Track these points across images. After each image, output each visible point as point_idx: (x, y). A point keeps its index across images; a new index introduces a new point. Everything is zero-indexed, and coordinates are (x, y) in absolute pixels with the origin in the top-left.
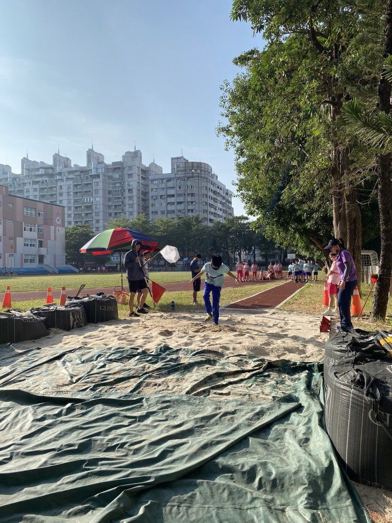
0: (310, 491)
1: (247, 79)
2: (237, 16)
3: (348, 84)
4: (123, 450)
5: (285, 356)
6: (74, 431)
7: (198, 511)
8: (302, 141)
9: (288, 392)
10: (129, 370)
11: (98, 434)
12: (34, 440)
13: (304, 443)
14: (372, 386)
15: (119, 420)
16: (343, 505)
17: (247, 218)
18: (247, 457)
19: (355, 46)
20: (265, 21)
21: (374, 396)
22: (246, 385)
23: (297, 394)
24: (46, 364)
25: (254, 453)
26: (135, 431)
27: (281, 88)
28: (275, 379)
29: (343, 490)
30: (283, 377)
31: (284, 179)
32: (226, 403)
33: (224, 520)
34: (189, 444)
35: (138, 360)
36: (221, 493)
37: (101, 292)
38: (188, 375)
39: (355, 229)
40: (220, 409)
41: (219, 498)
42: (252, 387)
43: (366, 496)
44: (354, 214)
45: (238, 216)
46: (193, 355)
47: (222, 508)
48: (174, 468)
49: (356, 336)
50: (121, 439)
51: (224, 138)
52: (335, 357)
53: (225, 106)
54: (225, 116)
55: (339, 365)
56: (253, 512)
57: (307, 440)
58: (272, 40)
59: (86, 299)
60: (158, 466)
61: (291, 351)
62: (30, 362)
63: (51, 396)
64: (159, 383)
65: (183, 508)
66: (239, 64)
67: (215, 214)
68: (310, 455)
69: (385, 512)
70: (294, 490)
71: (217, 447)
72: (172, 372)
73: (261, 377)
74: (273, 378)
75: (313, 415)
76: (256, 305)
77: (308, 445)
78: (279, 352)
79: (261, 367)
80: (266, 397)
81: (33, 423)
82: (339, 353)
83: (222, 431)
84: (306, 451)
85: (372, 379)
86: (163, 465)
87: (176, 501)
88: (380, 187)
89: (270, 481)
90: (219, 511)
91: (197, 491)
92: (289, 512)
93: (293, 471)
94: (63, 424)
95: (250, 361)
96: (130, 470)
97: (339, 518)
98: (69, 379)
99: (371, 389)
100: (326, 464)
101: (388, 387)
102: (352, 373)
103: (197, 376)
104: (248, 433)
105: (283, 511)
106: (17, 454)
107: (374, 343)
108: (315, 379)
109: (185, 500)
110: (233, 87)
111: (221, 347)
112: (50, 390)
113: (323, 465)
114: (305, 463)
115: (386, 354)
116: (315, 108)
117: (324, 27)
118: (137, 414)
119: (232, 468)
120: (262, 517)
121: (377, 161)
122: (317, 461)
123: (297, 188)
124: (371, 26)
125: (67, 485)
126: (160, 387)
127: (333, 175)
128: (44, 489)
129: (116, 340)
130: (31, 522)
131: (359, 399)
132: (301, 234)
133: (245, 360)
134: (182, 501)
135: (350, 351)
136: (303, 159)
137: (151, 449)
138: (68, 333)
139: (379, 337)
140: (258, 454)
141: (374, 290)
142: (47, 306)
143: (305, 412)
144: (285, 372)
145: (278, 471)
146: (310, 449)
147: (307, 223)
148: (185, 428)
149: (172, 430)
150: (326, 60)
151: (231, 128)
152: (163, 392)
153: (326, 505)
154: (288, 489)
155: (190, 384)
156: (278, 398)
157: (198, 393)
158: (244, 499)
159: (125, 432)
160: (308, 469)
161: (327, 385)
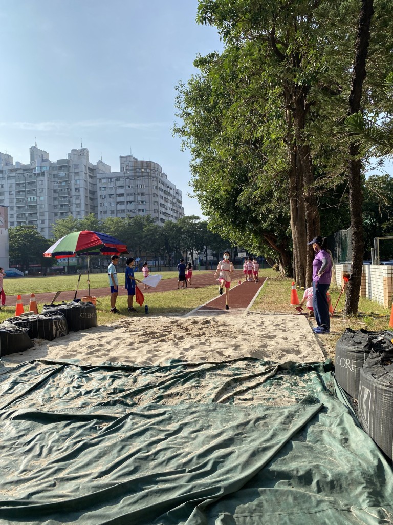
0: (370, 490)
1: (203, 80)
2: (203, 19)
3: (320, 93)
5: (285, 357)
7: (271, 518)
9: (307, 394)
13: (344, 443)
17: (198, 218)
18: (297, 462)
22: (265, 389)
23: (315, 396)
25: (302, 457)
26: (175, 444)
27: (244, 93)
28: (288, 381)
30: (295, 378)
32: (253, 409)
34: (236, 453)
36: (286, 500)
39: (314, 229)
40: (249, 415)
41: (285, 504)
42: (271, 391)
44: (313, 215)
45: (190, 216)
47: (292, 514)
50: (165, 454)
51: (179, 139)
52: (352, 358)
53: (180, 107)
54: (179, 117)
56: (323, 515)
57: (346, 440)
59: (64, 307)
60: (214, 478)
64: (180, 392)
66: (199, 66)
67: (166, 213)
68: (356, 454)
70: (353, 490)
71: (265, 454)
73: (276, 379)
74: (286, 381)
75: (344, 415)
77: (350, 445)
78: (278, 353)
79: (272, 370)
80: (287, 399)
82: (356, 353)
84: (351, 452)
86: (219, 477)
87: (247, 511)
88: (350, 191)
89: (328, 482)
90: (290, 517)
91: (261, 499)
92: (355, 511)
93: (348, 471)
100: (375, 463)
103: (214, 383)
104: (289, 438)
105: (349, 511)
106: (64, 480)
107: (386, 343)
108: (327, 379)
109: (255, 510)
110: (188, 87)
113: (373, 463)
114: (354, 463)
116: (280, 114)
119: (288, 474)
120: (334, 518)
122: (366, 460)
125: (129, 507)
126: (183, 396)
127: (290, 177)
132: (256, 234)
134: (252, 511)
135: (373, 352)
137: (200, 461)
138: (52, 343)
139: (387, 337)
140: (306, 458)
143: (330, 412)
144: (293, 374)
145: (332, 472)
146: (352, 449)
147: (263, 223)
148: (226, 438)
149: (212, 440)
150: (289, 67)
151: (186, 129)
152: (187, 401)
153: (386, 501)
154: (346, 490)
155: (211, 392)
156: (301, 400)
157: (223, 400)
158: (309, 503)
159: (165, 446)
160: (360, 468)
161: (363, 386)
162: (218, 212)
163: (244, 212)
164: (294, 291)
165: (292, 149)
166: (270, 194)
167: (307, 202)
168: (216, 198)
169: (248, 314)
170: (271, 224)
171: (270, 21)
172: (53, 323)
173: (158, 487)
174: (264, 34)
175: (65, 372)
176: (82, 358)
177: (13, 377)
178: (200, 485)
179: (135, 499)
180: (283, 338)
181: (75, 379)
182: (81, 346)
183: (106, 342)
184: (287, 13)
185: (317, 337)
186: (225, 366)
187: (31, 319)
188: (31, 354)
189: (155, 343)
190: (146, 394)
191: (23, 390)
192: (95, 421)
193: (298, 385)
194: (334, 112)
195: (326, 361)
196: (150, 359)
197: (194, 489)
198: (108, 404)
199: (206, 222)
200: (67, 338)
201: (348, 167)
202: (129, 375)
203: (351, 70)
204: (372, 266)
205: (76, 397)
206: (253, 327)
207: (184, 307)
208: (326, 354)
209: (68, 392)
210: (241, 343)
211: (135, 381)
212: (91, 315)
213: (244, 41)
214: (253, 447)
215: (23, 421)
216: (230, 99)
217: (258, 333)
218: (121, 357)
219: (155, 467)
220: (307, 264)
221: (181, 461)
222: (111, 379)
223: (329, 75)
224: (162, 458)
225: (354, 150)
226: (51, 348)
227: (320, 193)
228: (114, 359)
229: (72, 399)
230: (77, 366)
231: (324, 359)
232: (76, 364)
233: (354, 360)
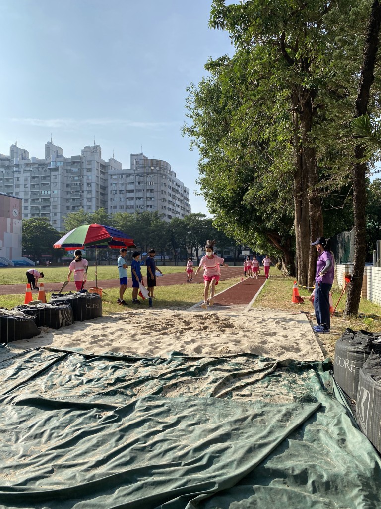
0: (366, 493)
2: (215, 24)
5: (284, 355)
9: (305, 392)
13: (341, 444)
17: (204, 216)
18: (293, 460)
19: (324, 60)
22: (263, 385)
23: (314, 394)
25: (298, 456)
26: (172, 436)
27: (252, 95)
28: (287, 379)
30: (294, 376)
32: (250, 405)
34: (233, 448)
36: (280, 498)
39: (317, 230)
40: (247, 411)
41: (280, 503)
42: (269, 388)
44: (317, 216)
45: (196, 213)
48: (226, 474)
50: (162, 446)
51: (188, 138)
52: (351, 358)
53: (190, 108)
54: (189, 117)
57: (343, 441)
59: (71, 297)
60: (209, 473)
66: (210, 69)
67: (174, 210)
68: (352, 456)
70: (348, 492)
71: (261, 451)
73: (273, 376)
74: (284, 378)
75: (342, 416)
77: (347, 446)
78: (278, 350)
79: (272, 366)
80: (287, 397)
82: (355, 354)
84: (348, 453)
86: (214, 472)
88: (355, 193)
89: (323, 483)
91: (256, 497)
93: (344, 473)
95: (256, 361)
100: (372, 465)
104: (286, 435)
106: (61, 467)
108: (325, 378)
109: (249, 507)
110: (198, 89)
113: (370, 466)
114: (350, 465)
116: (288, 116)
119: (283, 472)
122: (362, 462)
123: (261, 190)
125: (124, 498)
126: (182, 389)
127: (295, 178)
132: (260, 232)
137: (196, 455)
140: (302, 457)
143: (328, 412)
144: (292, 372)
145: (328, 473)
146: (349, 450)
147: (267, 223)
148: (223, 433)
149: (209, 435)
150: (297, 72)
151: (195, 129)
152: (186, 395)
154: (342, 491)
155: (210, 385)
156: (299, 398)
157: (222, 395)
158: (304, 503)
159: (162, 438)
160: (357, 470)
161: (362, 387)
162: (223, 210)
163: (248, 210)
164: (296, 290)
165: (298, 151)
166: (276, 194)
167: (311, 203)
168: (223, 197)
170: (275, 223)
171: (281, 26)
172: (60, 312)
173: (153, 479)
174: (274, 38)
175: (68, 360)
176: (86, 348)
177: (18, 362)
178: (195, 480)
179: (131, 489)
180: (283, 336)
181: (78, 367)
182: (85, 335)
183: (110, 333)
184: (297, 19)
185: (317, 336)
186: (226, 361)
187: (39, 307)
188: (37, 342)
189: (157, 336)
190: (146, 386)
191: (27, 376)
192: (95, 409)
193: (296, 383)
194: (340, 115)
195: (325, 360)
196: (151, 351)
197: (189, 483)
198: (108, 394)
199: (211, 219)
200: (73, 327)
201: (353, 169)
202: (131, 366)
203: (360, 75)
204: (374, 268)
205: (78, 386)
206: (253, 323)
207: (187, 301)
208: (325, 354)
209: (70, 380)
210: (242, 339)
211: (136, 372)
212: (97, 306)
213: (254, 45)
214: (249, 443)
215: (25, 407)
216: (239, 101)
217: (259, 329)
218: (123, 347)
219: (151, 458)
220: (309, 264)
221: (177, 454)
222: (113, 370)
223: (337, 80)
224: (158, 449)
225: (360, 152)
226: (56, 336)
227: (325, 194)
228: (116, 350)
229: (74, 387)
230: (80, 355)
231: (323, 358)
232: (80, 352)
233: (354, 360)
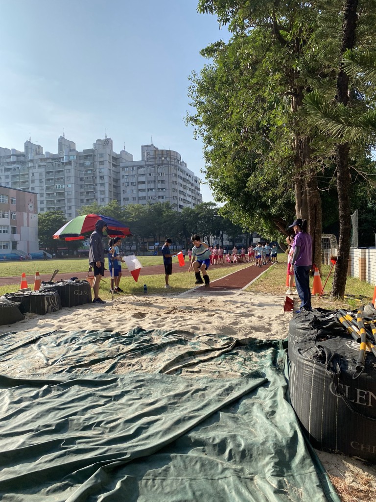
0: (277, 460)
1: (214, 69)
2: (204, 8)
3: (309, 76)
4: (99, 428)
5: (252, 334)
6: (50, 412)
7: (172, 483)
8: (266, 130)
9: (255, 369)
10: (103, 351)
11: (75, 414)
12: (12, 422)
13: (270, 415)
14: (332, 361)
15: (95, 400)
16: (306, 471)
17: (215, 205)
18: (218, 431)
19: (316, 40)
20: (230, 14)
21: (334, 370)
22: (216, 363)
23: (263, 371)
24: (21, 348)
25: (224, 427)
26: (111, 410)
27: (246, 80)
28: (243, 356)
29: (306, 458)
30: (251, 354)
31: (250, 166)
32: (198, 380)
33: (197, 490)
34: (163, 420)
35: (112, 341)
36: (194, 465)
37: (75, 277)
38: (160, 355)
39: (316, 213)
40: (191, 386)
41: (192, 470)
42: (221, 365)
43: (327, 462)
44: (315, 200)
45: (207, 202)
46: (165, 336)
47: (195, 479)
48: (149, 443)
49: (317, 315)
50: (97, 418)
51: (192, 127)
52: (299, 335)
53: (193, 96)
54: (193, 106)
55: (303, 341)
56: (224, 482)
57: (273, 413)
58: (237, 33)
59: (60, 284)
60: (133, 443)
61: (257, 329)
62: (6, 346)
63: (27, 379)
64: (133, 363)
65: (158, 482)
66: (206, 55)
67: (185, 200)
68: (276, 426)
69: (345, 476)
70: (261, 460)
71: (189, 422)
72: (146, 353)
73: (229, 354)
74: (241, 356)
75: (279, 389)
76: (225, 287)
77: (275, 417)
78: (246, 330)
79: (230, 346)
80: (235, 373)
81: (11, 405)
82: (302, 330)
83: (194, 407)
84: (273, 423)
85: (333, 354)
87: (151, 475)
88: (338, 174)
89: (239, 452)
90: (192, 482)
91: (171, 464)
92: (257, 480)
93: (261, 442)
94: (39, 405)
95: (220, 340)
96: (107, 448)
97: (304, 483)
98: (45, 362)
99: (331, 363)
100: (291, 434)
101: (347, 361)
102: (315, 349)
103: (169, 356)
104: (219, 408)
105: (252, 479)
107: (334, 321)
108: (280, 355)
109: (160, 473)
110: (200, 77)
111: (192, 328)
112: (27, 373)
113: (288, 435)
114: (271, 434)
115: (344, 331)
116: (279, 99)
117: (286, 21)
118: (112, 393)
119: (204, 442)
120: (232, 486)
121: (336, 150)
122: (283, 432)
123: (262, 175)
124: (330, 21)
125: (45, 464)
126: (134, 367)
127: (295, 163)
128: (23, 469)
129: (90, 324)
130: (11, 500)
131: (321, 373)
132: (266, 219)
133: (215, 339)
134: (157, 475)
135: (312, 329)
136: (267, 148)
137: (127, 426)
138: (43, 317)
139: (338, 315)
140: (228, 427)
141: (334, 271)
142: (21, 291)
143: (271, 386)
144: (250, 350)
145: (246, 442)
146: (275, 421)
147: (271, 209)
148: (159, 406)
149: (146, 408)
150: (289, 53)
151: (198, 118)
152: (137, 372)
153: (291, 472)
154: (256, 459)
155: (163, 363)
156: (246, 374)
157: (171, 371)
158: (216, 470)
159: (101, 411)
160: (274, 439)
161: (292, 361)
162: (228, 198)
163: (254, 198)
166: (277, 180)
168: (227, 185)
169: (241, 294)
170: (280, 209)
173: (78, 448)
179: (53, 457)
180: (259, 317)
187: (26, 295)
188: (19, 326)
197: (109, 451)
204: (372, 250)
212: (85, 292)
214: (181, 415)
226: (39, 321)
